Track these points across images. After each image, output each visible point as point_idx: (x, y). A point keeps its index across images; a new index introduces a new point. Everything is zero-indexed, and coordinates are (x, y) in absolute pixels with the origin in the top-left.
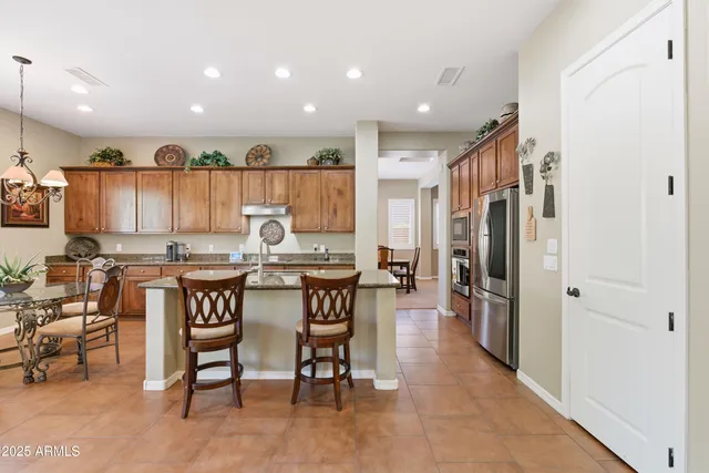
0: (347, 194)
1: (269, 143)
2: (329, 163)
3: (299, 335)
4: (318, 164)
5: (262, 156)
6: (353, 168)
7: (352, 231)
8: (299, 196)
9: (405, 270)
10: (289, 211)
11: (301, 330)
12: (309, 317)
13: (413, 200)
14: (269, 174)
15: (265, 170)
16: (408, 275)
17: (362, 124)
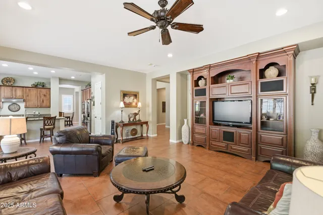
0: (48, 96)
1: (13, 77)
2: (40, 87)
3: (41, 129)
4: (36, 86)
5: (10, 82)
6: (50, 89)
7: (49, 107)
8: (28, 96)
9: (68, 119)
10: (24, 101)
11: (42, 128)
12: (45, 125)
13: (72, 96)
14: (14, 88)
15: (12, 87)
16: (70, 121)
17: (54, 77)
